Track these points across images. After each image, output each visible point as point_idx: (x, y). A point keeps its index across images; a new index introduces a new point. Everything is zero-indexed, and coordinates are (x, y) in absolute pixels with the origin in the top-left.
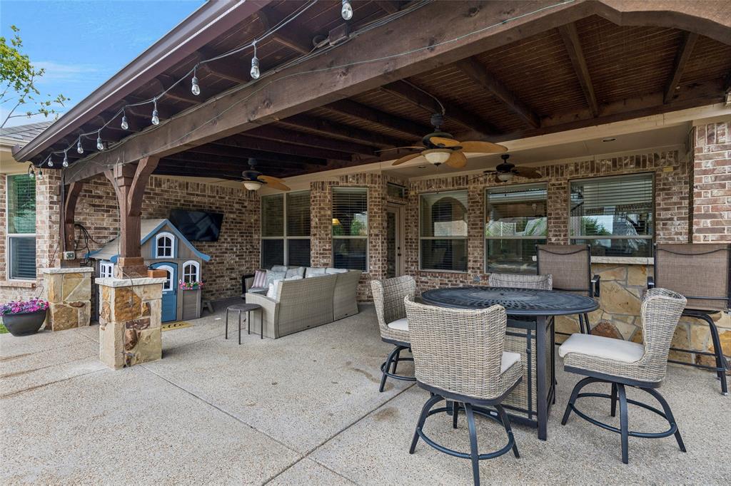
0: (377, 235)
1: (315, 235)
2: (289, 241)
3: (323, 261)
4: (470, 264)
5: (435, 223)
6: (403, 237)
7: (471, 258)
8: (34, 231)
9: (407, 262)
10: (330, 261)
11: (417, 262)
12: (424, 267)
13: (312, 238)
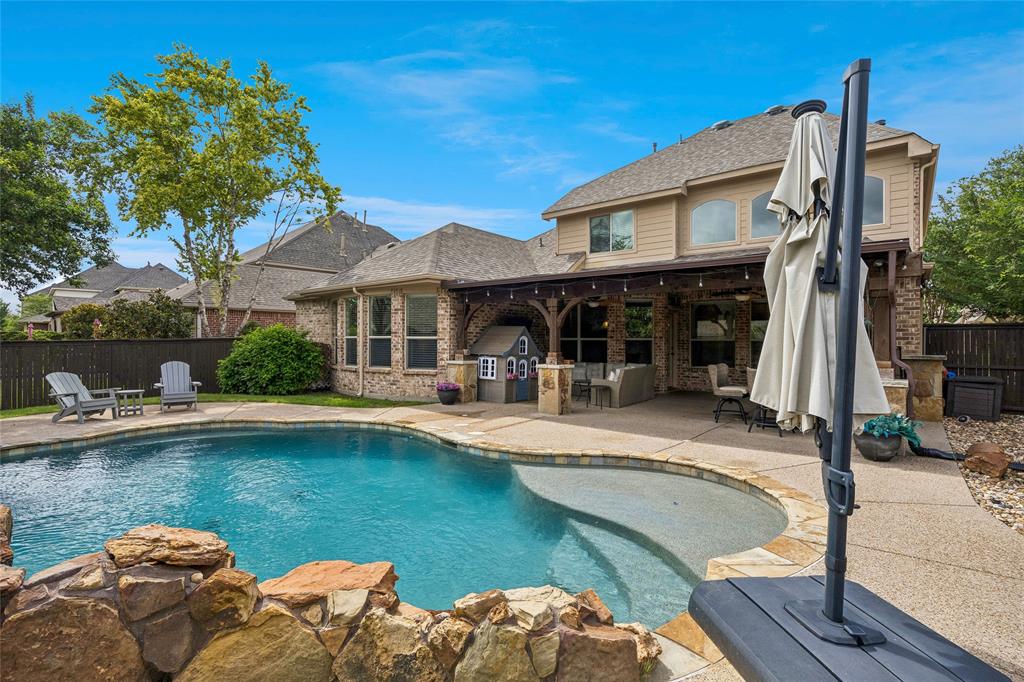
0: (661, 338)
1: (612, 337)
2: (582, 342)
3: (620, 358)
4: (737, 362)
5: (699, 323)
6: (676, 339)
7: (738, 356)
8: (436, 335)
9: (679, 360)
10: (623, 358)
11: (688, 360)
12: (693, 365)
13: (609, 340)
